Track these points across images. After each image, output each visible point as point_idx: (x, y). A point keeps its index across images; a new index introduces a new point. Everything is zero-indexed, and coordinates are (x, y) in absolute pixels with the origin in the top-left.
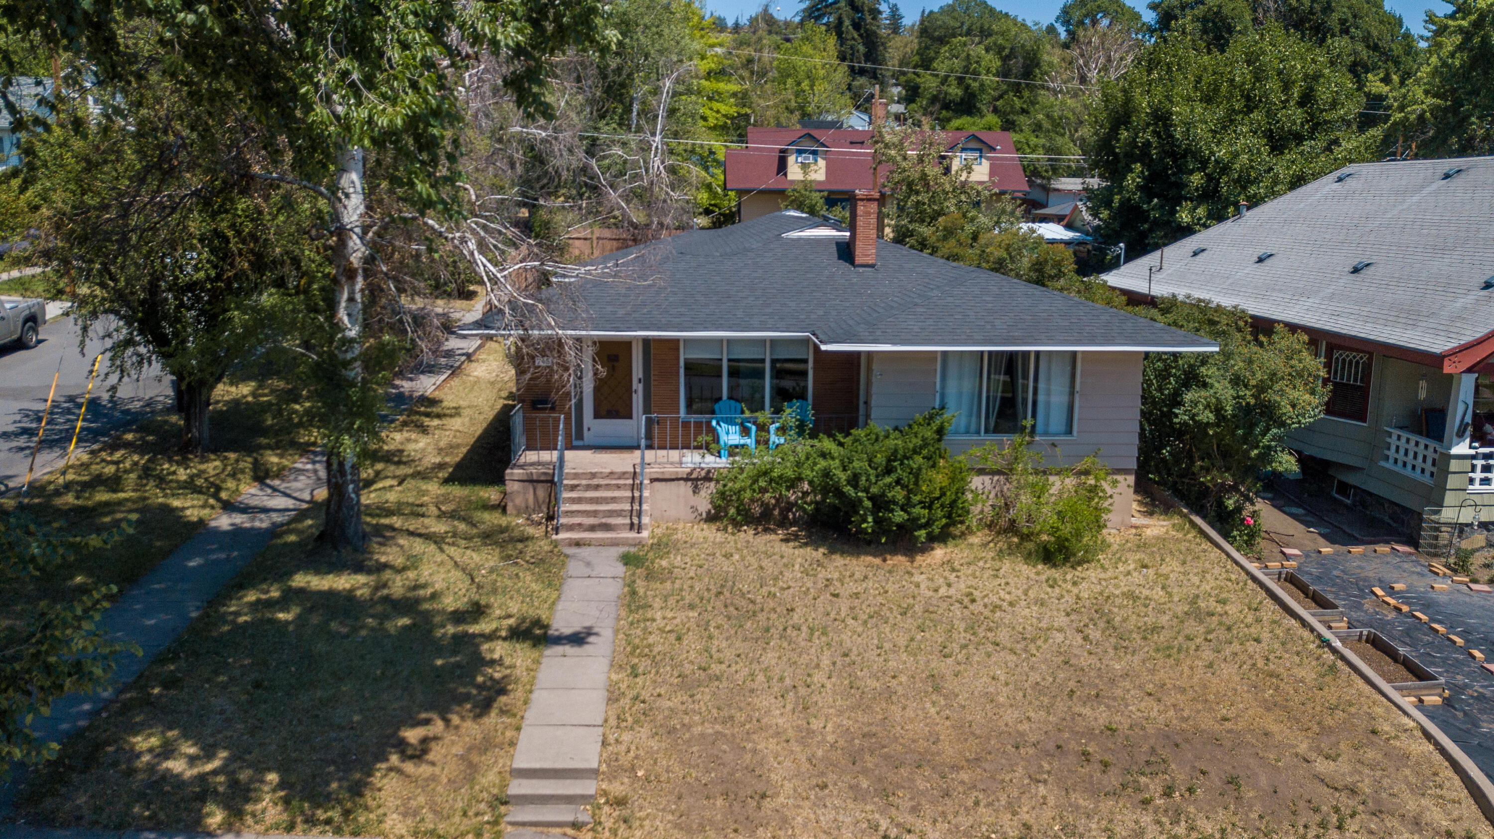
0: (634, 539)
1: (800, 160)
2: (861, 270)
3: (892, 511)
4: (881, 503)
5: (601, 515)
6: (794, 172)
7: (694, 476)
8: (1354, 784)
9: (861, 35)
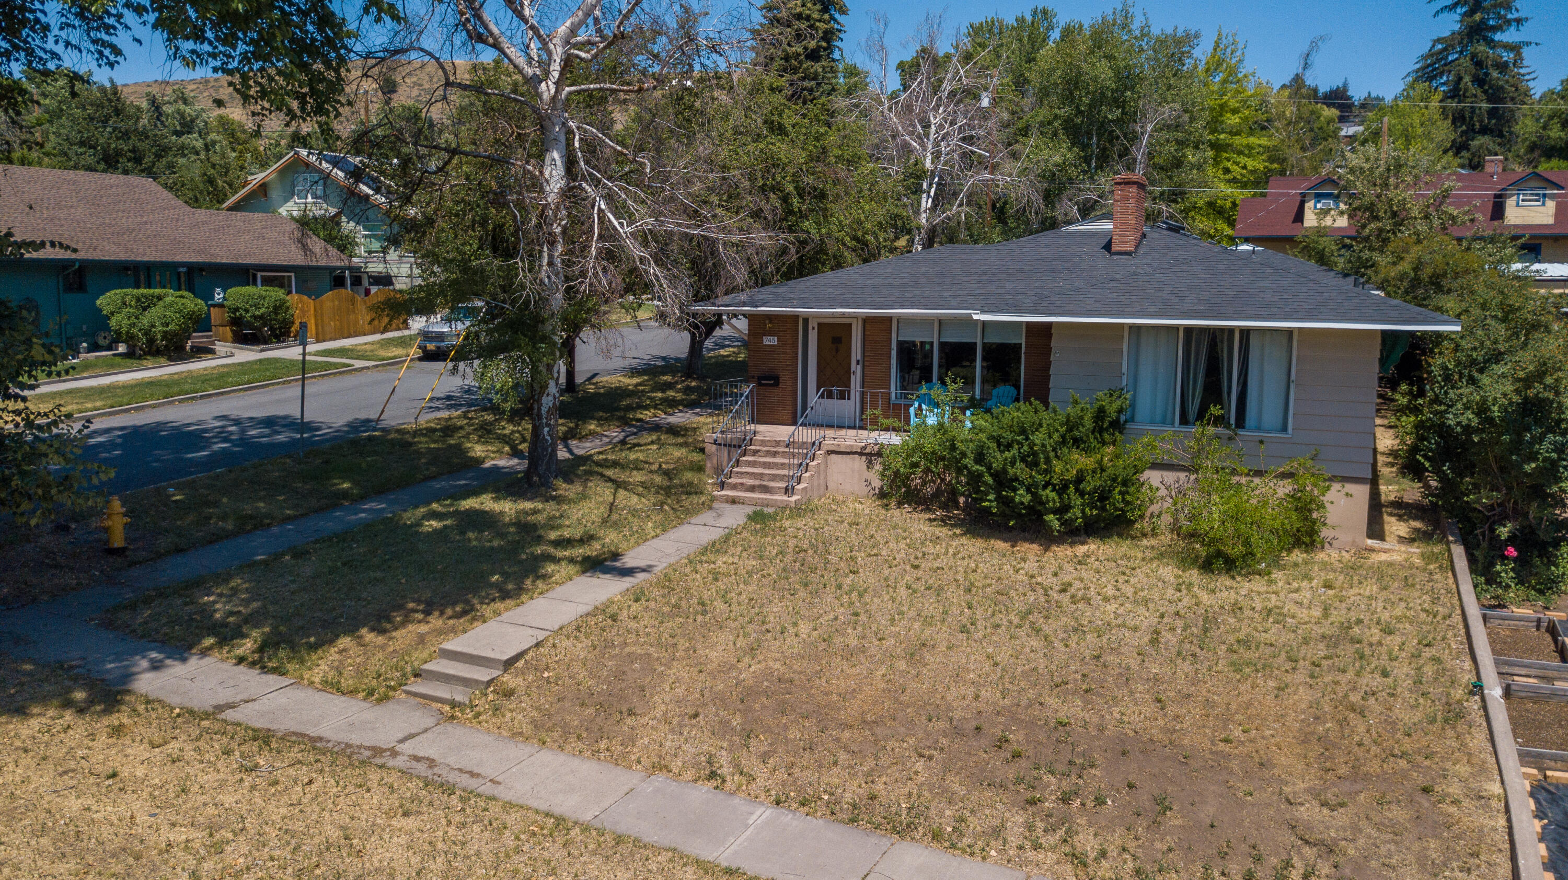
0: (782, 501)
1: (1319, 206)
2: (1115, 257)
3: (1015, 490)
4: (1003, 481)
5: (766, 478)
6: (1310, 220)
7: (867, 451)
8: (1335, 841)
9: (1485, 92)
